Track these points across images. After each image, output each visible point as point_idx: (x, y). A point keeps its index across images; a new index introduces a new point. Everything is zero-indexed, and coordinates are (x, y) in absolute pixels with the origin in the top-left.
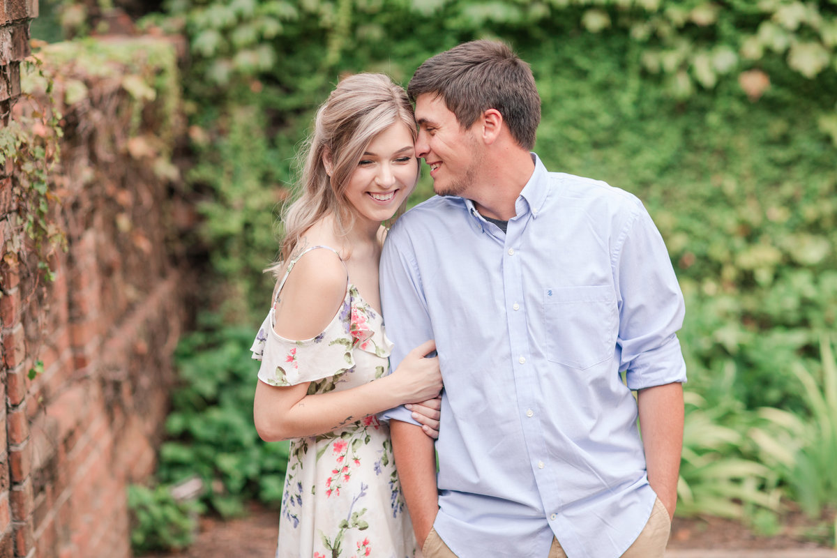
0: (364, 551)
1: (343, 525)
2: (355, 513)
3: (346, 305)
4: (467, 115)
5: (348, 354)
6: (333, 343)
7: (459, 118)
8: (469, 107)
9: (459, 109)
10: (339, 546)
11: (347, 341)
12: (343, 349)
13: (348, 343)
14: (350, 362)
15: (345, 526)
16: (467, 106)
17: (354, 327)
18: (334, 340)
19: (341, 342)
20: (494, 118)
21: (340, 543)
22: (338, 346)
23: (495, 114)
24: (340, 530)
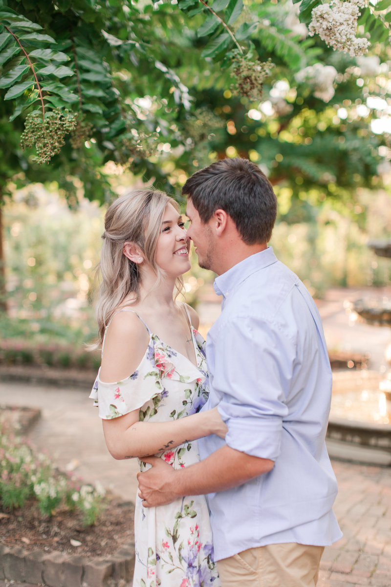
0: (196, 534)
1: (178, 516)
2: (186, 506)
3: (150, 348)
5: (158, 382)
6: (146, 377)
10: (177, 532)
11: (155, 373)
12: (154, 379)
13: (156, 374)
14: (160, 388)
17: (157, 361)
18: (146, 374)
19: (151, 375)
20: (222, 217)
21: (177, 530)
22: (149, 377)
23: (221, 213)
24: (177, 520)
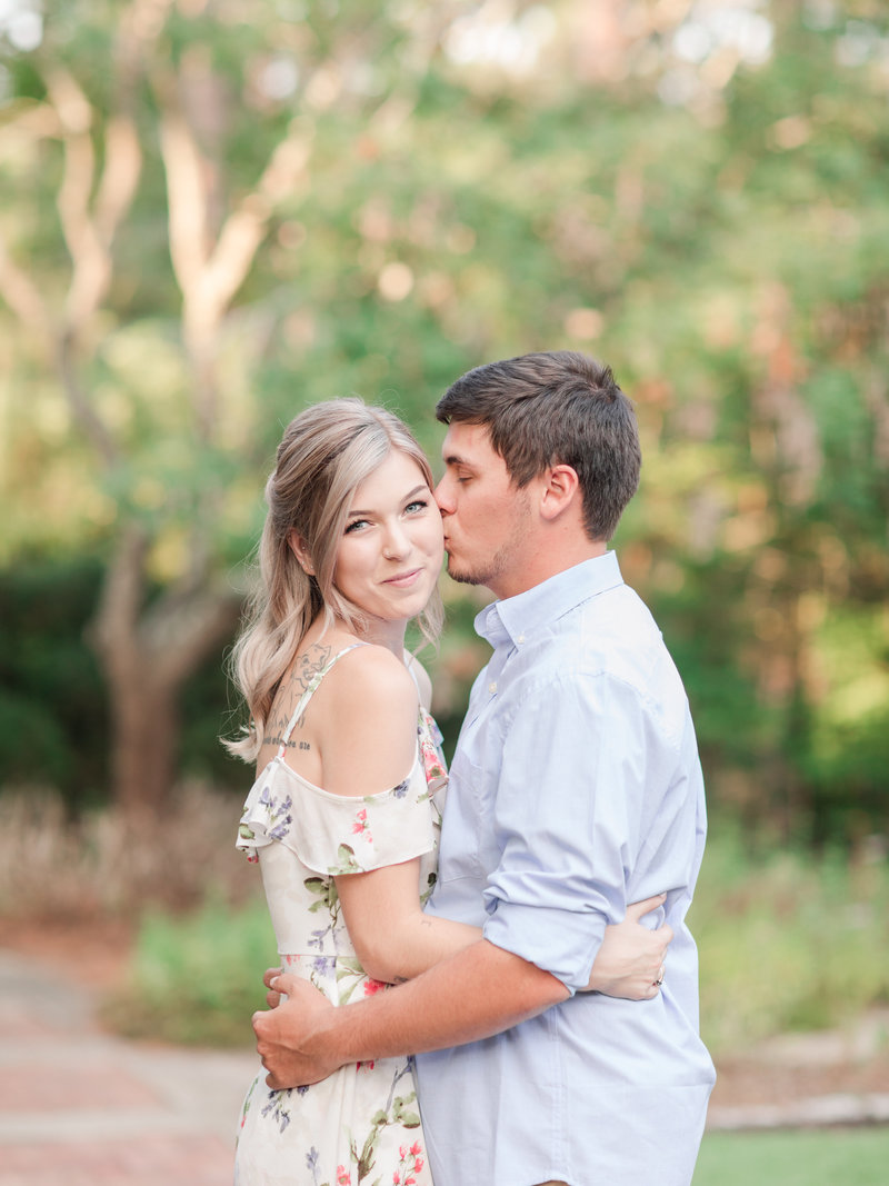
0: (412, 1164)
1: (379, 1118)
4: (525, 465)
6: (422, 797)
7: (511, 467)
8: (528, 454)
9: (512, 453)
10: (370, 1155)
15: (383, 1121)
16: (525, 452)
18: (424, 792)
20: (565, 480)
21: (372, 1150)
23: (566, 473)
24: (374, 1127)
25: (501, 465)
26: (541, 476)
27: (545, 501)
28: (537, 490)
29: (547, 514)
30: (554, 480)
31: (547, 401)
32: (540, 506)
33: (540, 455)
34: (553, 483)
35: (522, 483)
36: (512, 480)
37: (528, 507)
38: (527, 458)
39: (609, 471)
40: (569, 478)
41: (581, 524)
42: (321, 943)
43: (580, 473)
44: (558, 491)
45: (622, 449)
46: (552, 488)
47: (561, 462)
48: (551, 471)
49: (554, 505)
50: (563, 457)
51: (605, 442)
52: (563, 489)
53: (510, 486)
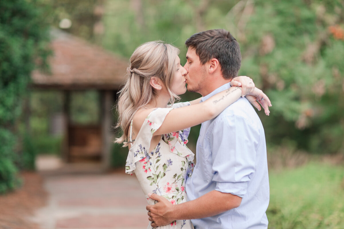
4: (204, 58)
25: (198, 58)
26: (209, 61)
27: (210, 69)
28: (208, 66)
29: (210, 72)
30: (212, 63)
31: (210, 41)
32: (209, 70)
33: (208, 56)
34: (212, 64)
35: (204, 63)
36: (201, 63)
37: (206, 70)
38: (204, 56)
39: (228, 61)
40: (216, 62)
41: (222, 76)
42: (156, 193)
43: (220, 61)
44: (213, 66)
45: (232, 55)
46: (212, 65)
47: (214, 58)
48: (211, 60)
49: (212, 70)
50: (215, 56)
51: (227, 53)
52: (214, 65)
53: (200, 64)
